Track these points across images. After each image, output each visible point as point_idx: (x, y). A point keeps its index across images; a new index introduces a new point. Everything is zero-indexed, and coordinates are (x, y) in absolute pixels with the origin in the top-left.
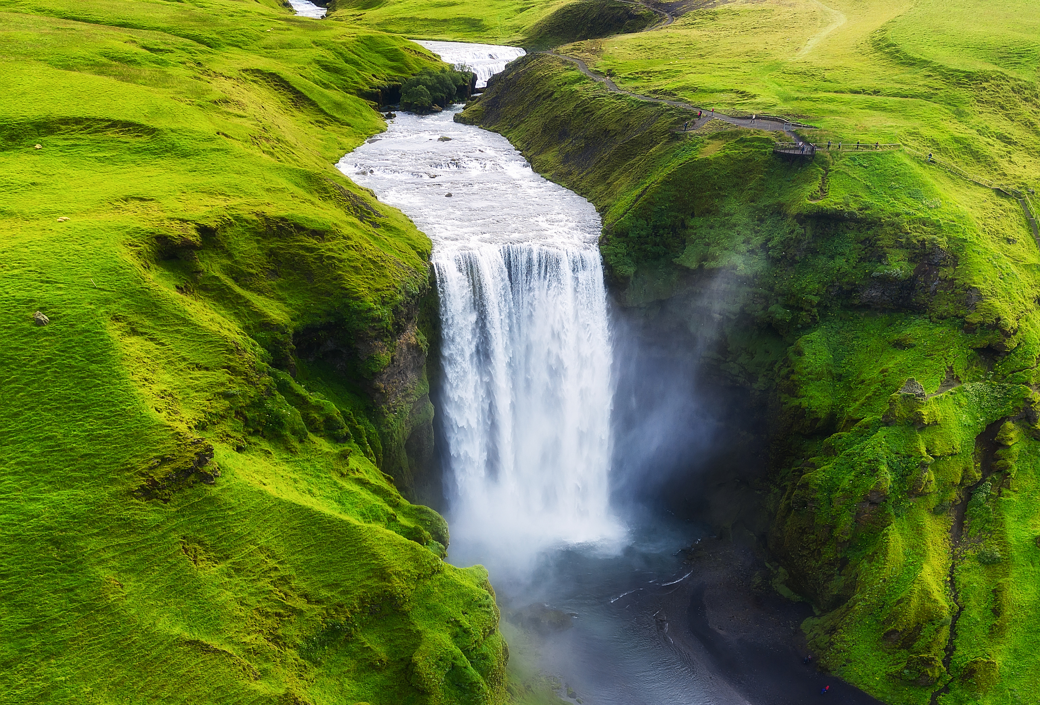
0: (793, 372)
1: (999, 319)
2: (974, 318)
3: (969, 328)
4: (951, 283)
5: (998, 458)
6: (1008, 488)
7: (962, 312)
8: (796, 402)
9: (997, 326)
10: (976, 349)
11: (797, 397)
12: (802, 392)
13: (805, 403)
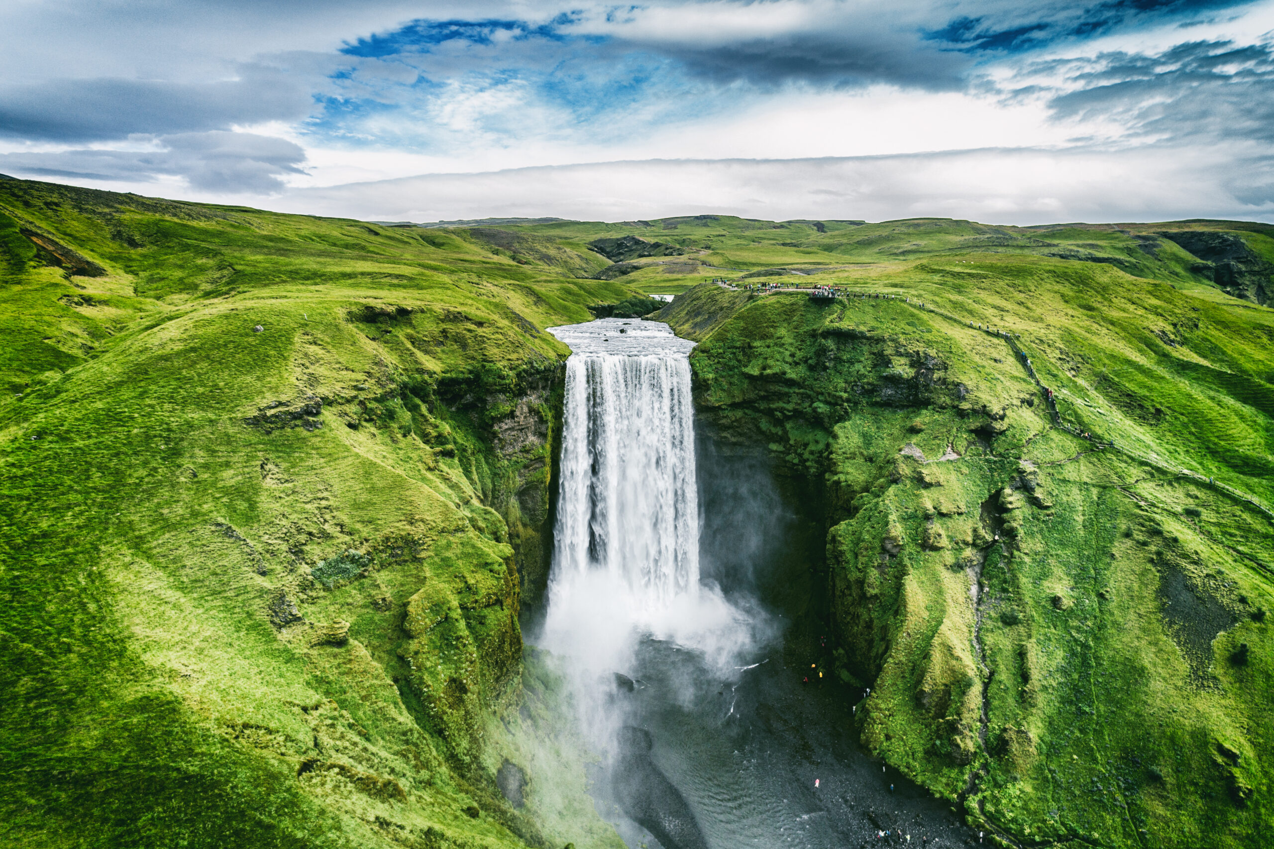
0: (831, 453)
1: (985, 406)
2: (965, 406)
3: (962, 414)
4: (944, 381)
5: (1004, 521)
6: (1019, 550)
7: (956, 403)
8: (836, 478)
9: (984, 412)
10: (972, 431)
11: (836, 473)
12: (840, 469)
13: (842, 477)
